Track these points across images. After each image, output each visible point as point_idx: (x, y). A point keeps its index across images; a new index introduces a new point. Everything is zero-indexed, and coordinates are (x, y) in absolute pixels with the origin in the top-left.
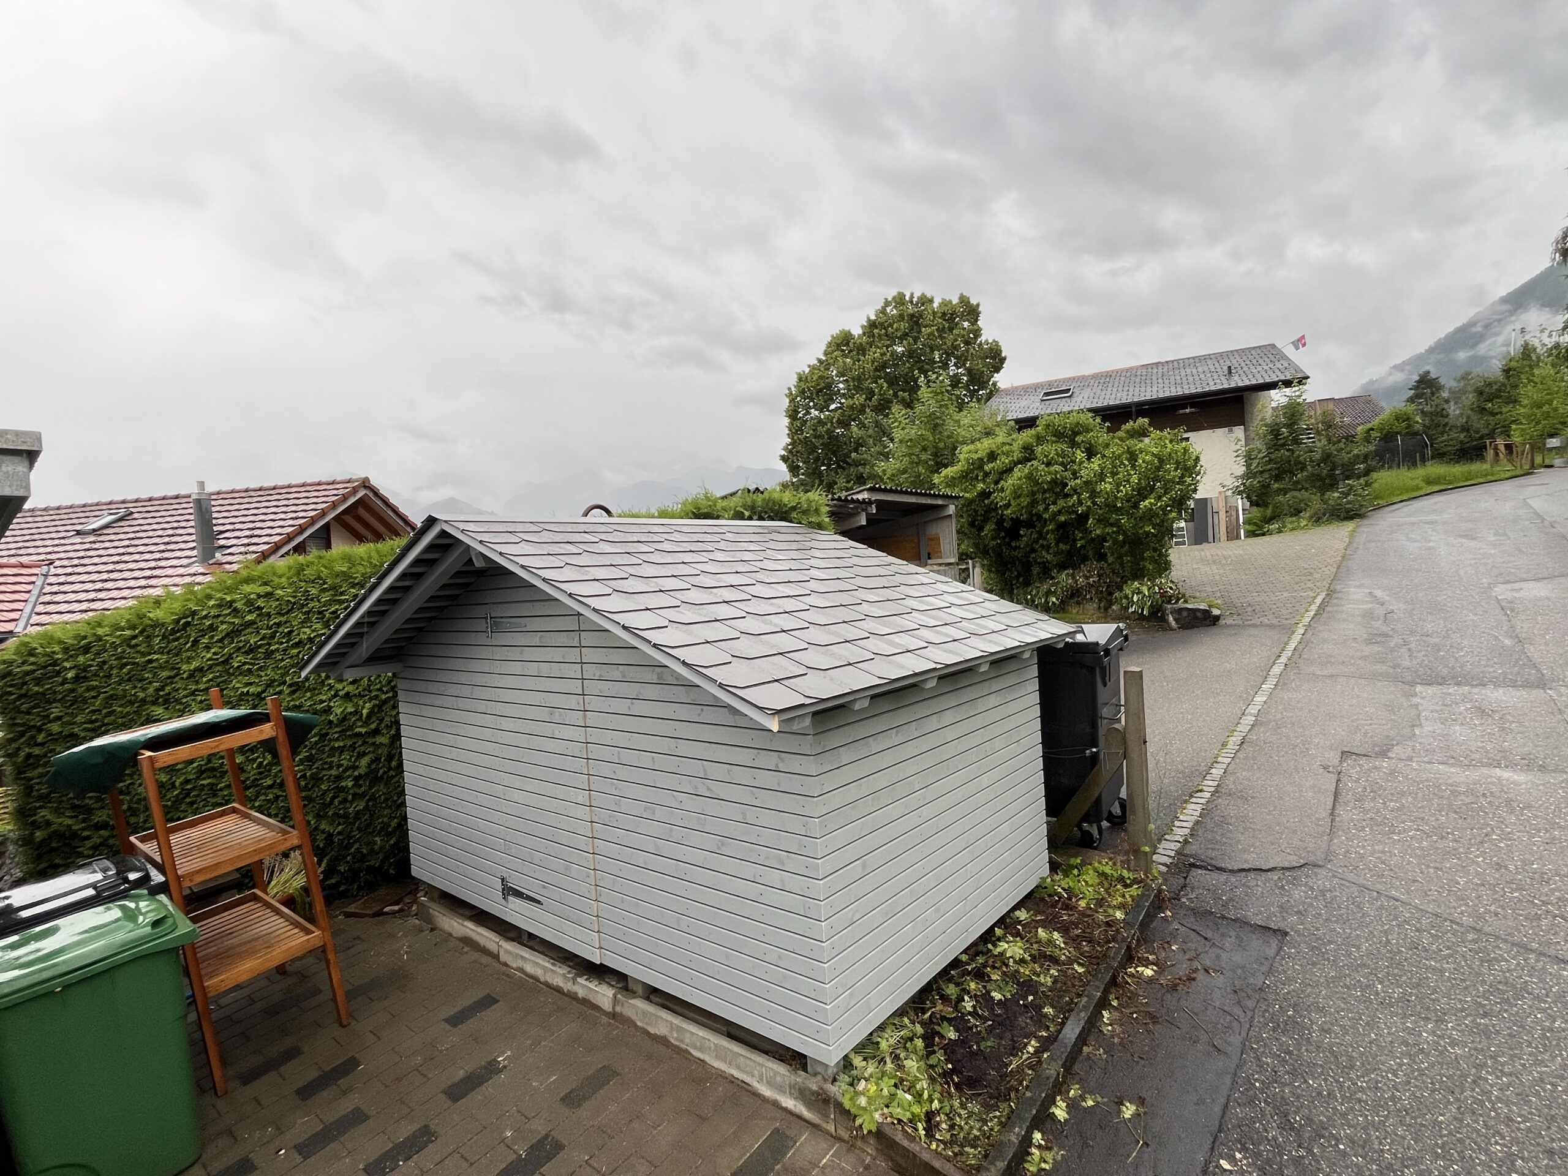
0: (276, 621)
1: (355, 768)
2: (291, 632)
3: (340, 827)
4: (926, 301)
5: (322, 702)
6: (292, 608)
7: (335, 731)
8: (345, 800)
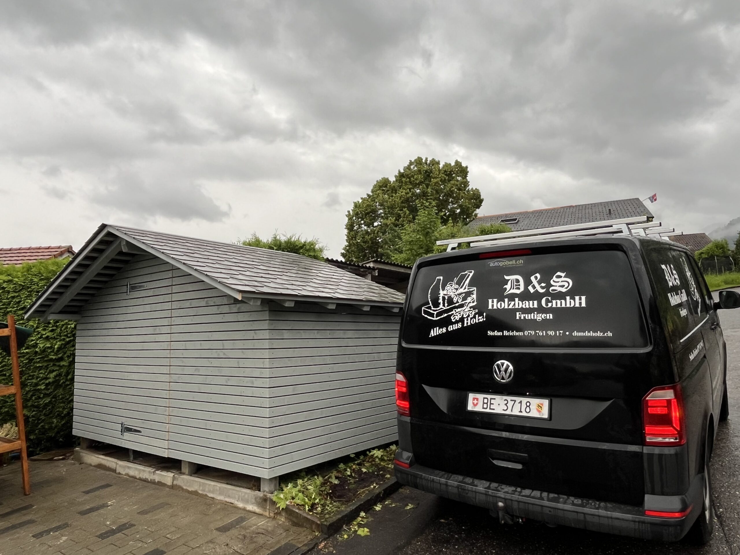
0: (13, 295)
1: (46, 378)
2: (20, 301)
3: (34, 413)
4: (434, 163)
5: (33, 340)
6: (23, 289)
7: (37, 358)
8: (39, 398)
